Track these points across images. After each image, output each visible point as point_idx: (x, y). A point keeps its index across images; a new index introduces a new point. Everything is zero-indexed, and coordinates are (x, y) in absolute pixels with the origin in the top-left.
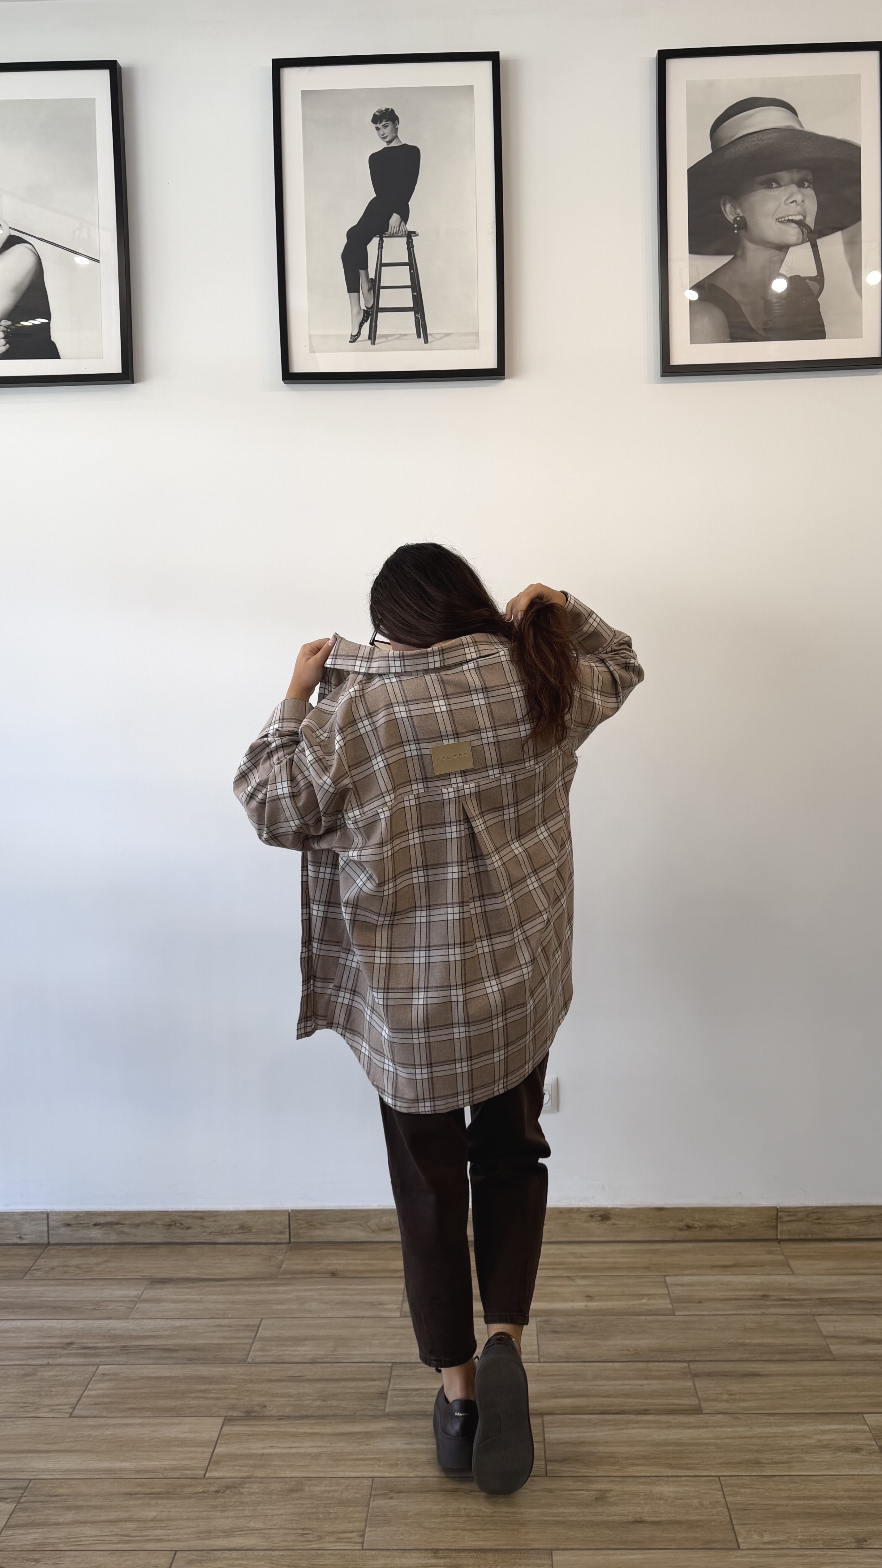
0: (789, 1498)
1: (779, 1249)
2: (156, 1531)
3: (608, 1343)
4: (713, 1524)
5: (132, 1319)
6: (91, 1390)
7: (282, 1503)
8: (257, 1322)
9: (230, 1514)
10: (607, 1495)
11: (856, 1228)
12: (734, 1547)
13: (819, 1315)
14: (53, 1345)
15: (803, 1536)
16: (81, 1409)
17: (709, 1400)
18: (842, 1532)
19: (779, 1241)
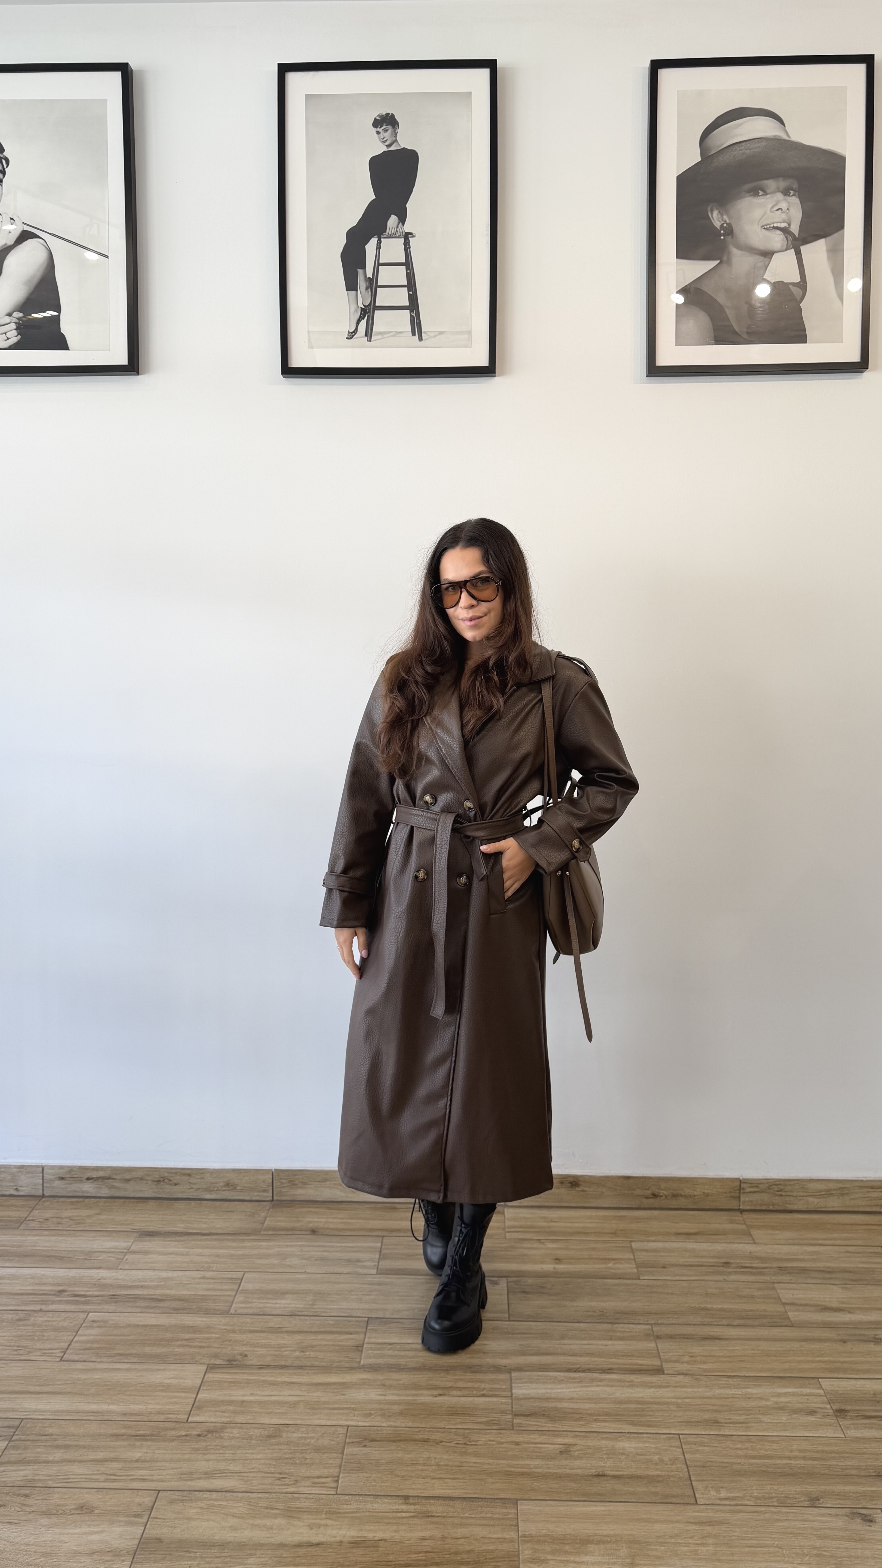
0: (746, 1457)
1: (741, 1218)
2: (141, 1471)
3: (575, 1304)
4: (672, 1479)
5: (121, 1269)
6: (81, 1335)
7: (261, 1448)
8: (240, 1275)
9: (212, 1457)
10: (572, 1449)
11: (816, 1200)
12: (692, 1502)
13: (779, 1283)
14: (46, 1292)
15: (758, 1493)
16: (71, 1354)
17: (671, 1361)
18: (796, 1491)
19: (742, 1211)
